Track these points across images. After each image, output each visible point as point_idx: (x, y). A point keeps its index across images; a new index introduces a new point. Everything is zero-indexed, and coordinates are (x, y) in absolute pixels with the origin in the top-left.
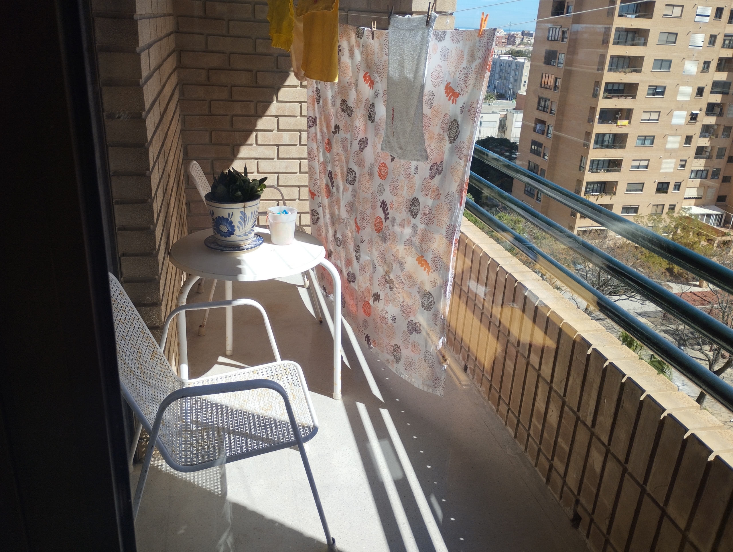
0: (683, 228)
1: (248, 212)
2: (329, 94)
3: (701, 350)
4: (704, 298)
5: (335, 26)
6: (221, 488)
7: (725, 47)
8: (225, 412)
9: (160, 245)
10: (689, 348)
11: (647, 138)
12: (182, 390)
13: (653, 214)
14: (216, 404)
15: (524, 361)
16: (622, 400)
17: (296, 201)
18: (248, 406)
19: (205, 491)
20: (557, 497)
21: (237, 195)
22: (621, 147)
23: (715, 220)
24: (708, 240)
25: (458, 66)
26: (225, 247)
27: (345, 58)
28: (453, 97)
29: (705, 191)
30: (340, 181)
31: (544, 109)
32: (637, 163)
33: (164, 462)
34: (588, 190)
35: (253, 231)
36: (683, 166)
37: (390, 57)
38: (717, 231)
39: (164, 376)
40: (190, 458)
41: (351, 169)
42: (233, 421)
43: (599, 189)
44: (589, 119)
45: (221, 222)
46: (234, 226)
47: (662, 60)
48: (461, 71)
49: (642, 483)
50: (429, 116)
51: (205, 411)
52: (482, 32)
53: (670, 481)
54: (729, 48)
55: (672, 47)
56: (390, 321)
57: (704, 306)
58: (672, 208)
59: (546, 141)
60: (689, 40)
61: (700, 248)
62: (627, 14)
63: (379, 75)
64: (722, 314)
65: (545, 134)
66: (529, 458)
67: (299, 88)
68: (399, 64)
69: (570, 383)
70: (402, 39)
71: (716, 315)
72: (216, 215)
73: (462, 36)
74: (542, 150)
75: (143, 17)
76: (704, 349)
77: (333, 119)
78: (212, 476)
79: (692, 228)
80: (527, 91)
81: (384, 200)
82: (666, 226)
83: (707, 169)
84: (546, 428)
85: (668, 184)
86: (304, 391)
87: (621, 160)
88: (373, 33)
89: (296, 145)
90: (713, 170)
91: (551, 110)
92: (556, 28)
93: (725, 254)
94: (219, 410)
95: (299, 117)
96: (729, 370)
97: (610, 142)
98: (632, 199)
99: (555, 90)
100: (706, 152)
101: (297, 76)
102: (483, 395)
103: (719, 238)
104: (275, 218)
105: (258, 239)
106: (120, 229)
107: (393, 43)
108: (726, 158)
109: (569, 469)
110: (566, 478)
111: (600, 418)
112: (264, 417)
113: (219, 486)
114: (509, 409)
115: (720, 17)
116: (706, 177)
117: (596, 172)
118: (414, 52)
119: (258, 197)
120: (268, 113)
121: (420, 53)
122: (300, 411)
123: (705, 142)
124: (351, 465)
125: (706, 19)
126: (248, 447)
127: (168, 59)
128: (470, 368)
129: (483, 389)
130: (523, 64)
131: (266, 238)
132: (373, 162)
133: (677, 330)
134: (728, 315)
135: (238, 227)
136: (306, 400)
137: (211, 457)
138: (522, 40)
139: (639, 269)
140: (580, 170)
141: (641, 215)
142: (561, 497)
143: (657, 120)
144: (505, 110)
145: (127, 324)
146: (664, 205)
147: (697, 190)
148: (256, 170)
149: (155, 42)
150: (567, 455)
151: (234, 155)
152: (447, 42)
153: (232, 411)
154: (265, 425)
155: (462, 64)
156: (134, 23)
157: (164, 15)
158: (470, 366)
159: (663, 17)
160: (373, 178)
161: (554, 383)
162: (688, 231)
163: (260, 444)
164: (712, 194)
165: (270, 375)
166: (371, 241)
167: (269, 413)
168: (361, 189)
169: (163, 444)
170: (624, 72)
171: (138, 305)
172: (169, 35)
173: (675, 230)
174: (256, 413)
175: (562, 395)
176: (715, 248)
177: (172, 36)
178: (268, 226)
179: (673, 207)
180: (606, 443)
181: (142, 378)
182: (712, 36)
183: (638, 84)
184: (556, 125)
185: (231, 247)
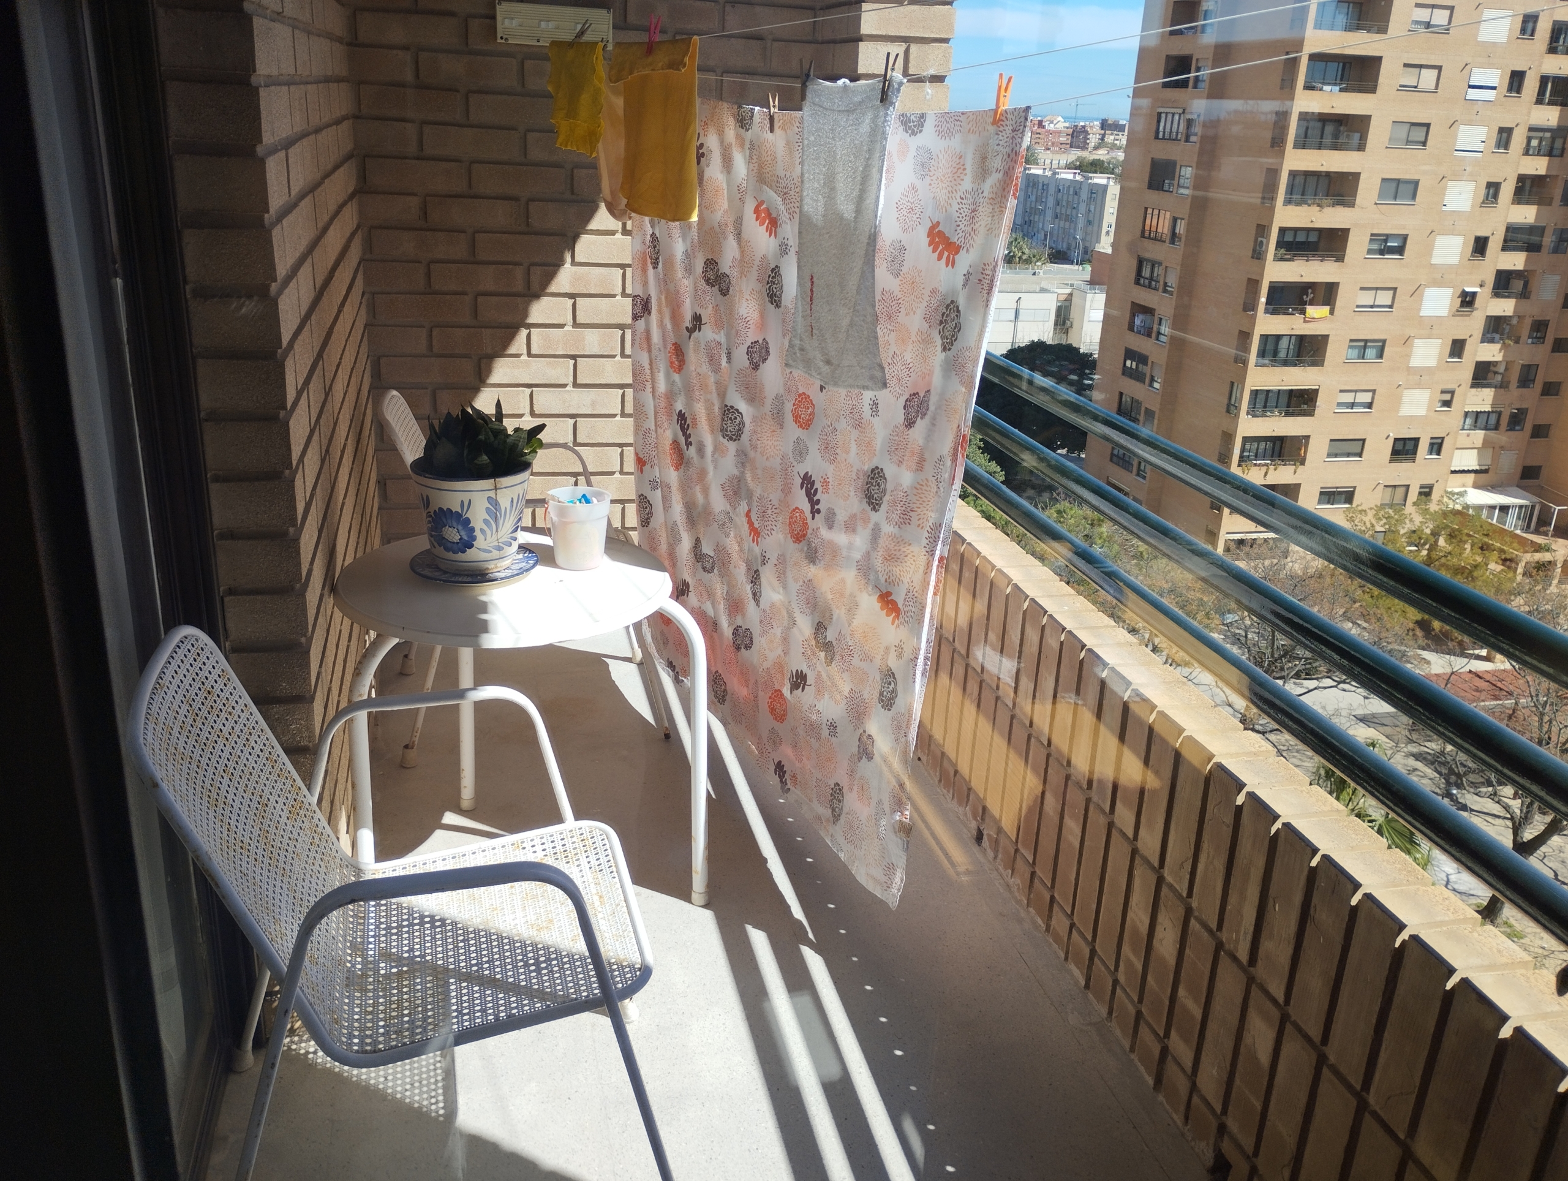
0: (1450, 535)
1: (504, 500)
2: (679, 248)
3: (1494, 796)
4: (1499, 684)
5: (690, 104)
6: (445, 1101)
7: (1531, 152)
8: (449, 934)
9: (310, 571)
10: (1469, 792)
11: (1369, 344)
12: (358, 884)
13: (1386, 504)
14: (432, 917)
15: (1103, 821)
16: (1313, 905)
17: (615, 476)
18: (501, 921)
19: (409, 1108)
20: (1178, 1119)
21: (480, 463)
22: (1314, 364)
23: (1518, 518)
24: (1505, 560)
25: (955, 187)
26: (455, 575)
27: (714, 171)
28: (946, 254)
29: (1495, 458)
30: (705, 433)
31: (1150, 283)
32: (1348, 398)
33: (312, 1046)
34: (1246, 454)
35: (515, 539)
36: (1447, 404)
37: (806, 167)
38: (1522, 541)
39: (318, 856)
40: (370, 1036)
41: (732, 407)
42: (468, 953)
43: (1269, 452)
44: (1245, 304)
45: (444, 520)
46: (473, 530)
47: (1398, 181)
48: (962, 199)
49: (1358, 1087)
50: (895, 294)
51: (406, 932)
52: (1001, 114)
53: (1418, 1084)
54: (1538, 155)
55: (1419, 153)
56: (825, 732)
57: (1498, 702)
58: (1426, 492)
59: (1156, 351)
60: (1455, 137)
61: (1488, 578)
62: (1323, 84)
63: (788, 206)
64: (1537, 719)
65: (1154, 335)
66: (1118, 1032)
67: (619, 236)
68: (824, 183)
69: (1201, 867)
70: (832, 130)
71: (1525, 719)
72: (434, 507)
73: (959, 123)
74: (1146, 370)
75: (273, 82)
76: (1502, 793)
77: (688, 301)
78: (424, 1076)
79: (1468, 535)
80: (1114, 245)
81: (807, 473)
82: (1414, 532)
83: (1498, 410)
84: (1152, 965)
85: (1416, 440)
86: (622, 887)
87: (1317, 391)
88: (772, 119)
89: (614, 356)
90: (1511, 413)
91: (1166, 284)
92: (1173, 114)
93: (1540, 591)
94: (438, 930)
95: (619, 297)
96: (1556, 840)
97: (1291, 352)
98: (1340, 474)
99: (1173, 244)
100: (1496, 373)
101: (611, 209)
102: (1017, 894)
103: (1528, 557)
104: (562, 511)
105: (527, 557)
106: (222, 536)
107: (812, 138)
108: (1538, 386)
109: (1203, 1058)
110: (1196, 1077)
111: (1267, 945)
112: (534, 945)
113: (441, 1098)
114: (1072, 926)
115: (1519, 91)
116: (1496, 428)
117: (1263, 416)
118: (855, 157)
119: (525, 466)
120: (553, 288)
121: (868, 159)
122: (614, 930)
123: (1492, 352)
124: (728, 1050)
125: (1490, 95)
126: (498, 1011)
127: (337, 173)
128: (989, 835)
129: (1017, 882)
130: (1105, 188)
131: (544, 556)
132: (782, 391)
133: (1442, 753)
134: (1550, 721)
135: (482, 530)
136: (628, 906)
137: (417, 1034)
138: (1102, 139)
139: (1359, 622)
140: (1228, 411)
141: (1360, 508)
142: (1187, 1118)
143: (1391, 307)
144: (1067, 284)
145: (236, 742)
146: (1408, 486)
147: (1479, 454)
148: (528, 410)
149: (304, 135)
150: (1198, 1027)
151: (480, 379)
152: (928, 137)
153: (466, 932)
154: (537, 963)
155: (961, 182)
156: (252, 94)
157: (327, 80)
158: (989, 832)
159: (1398, 90)
160: (782, 427)
161: (1166, 868)
162: (1461, 541)
163: (525, 1005)
164: (1510, 462)
165: (549, 851)
166: (782, 561)
167: (547, 936)
168: (759, 450)
169: (311, 1004)
170: (1319, 205)
171: (262, 700)
172: (338, 122)
173: (1432, 540)
174: (519, 935)
175: (1184, 894)
176: (1519, 578)
177: (346, 125)
178: (549, 529)
179: (1427, 490)
180: (1281, 998)
181: (267, 861)
182: (1501, 130)
183: (1348, 230)
184: (1175, 316)
185: (468, 576)
